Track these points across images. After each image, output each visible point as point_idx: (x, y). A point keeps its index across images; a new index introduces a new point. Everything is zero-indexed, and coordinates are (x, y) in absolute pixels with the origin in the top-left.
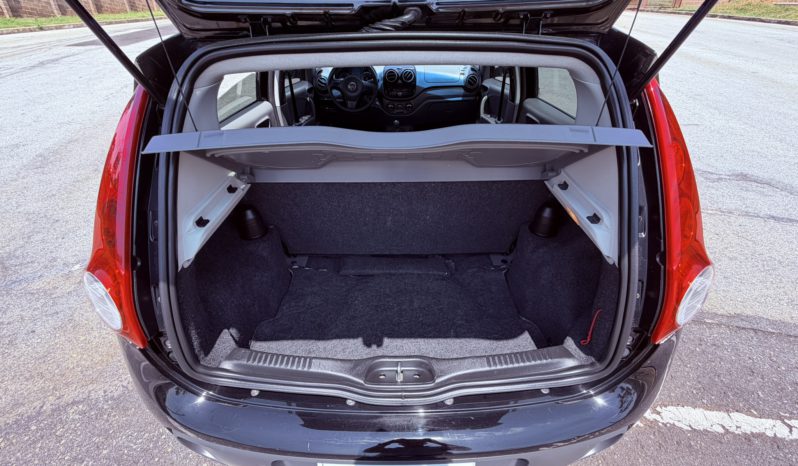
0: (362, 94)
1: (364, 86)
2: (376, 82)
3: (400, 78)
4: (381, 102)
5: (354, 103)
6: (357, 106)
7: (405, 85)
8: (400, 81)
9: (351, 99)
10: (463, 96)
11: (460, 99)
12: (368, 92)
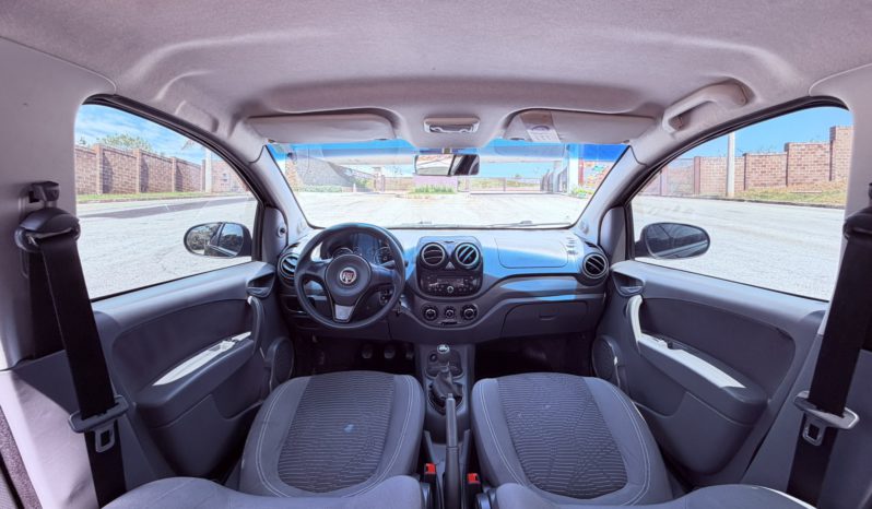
0: (370, 291)
1: (373, 274)
2: (399, 267)
3: (452, 258)
4: (411, 301)
5: (350, 310)
6: (354, 318)
7: (460, 271)
8: (450, 265)
9: (345, 302)
10: (577, 291)
11: (572, 297)
12: (381, 286)
